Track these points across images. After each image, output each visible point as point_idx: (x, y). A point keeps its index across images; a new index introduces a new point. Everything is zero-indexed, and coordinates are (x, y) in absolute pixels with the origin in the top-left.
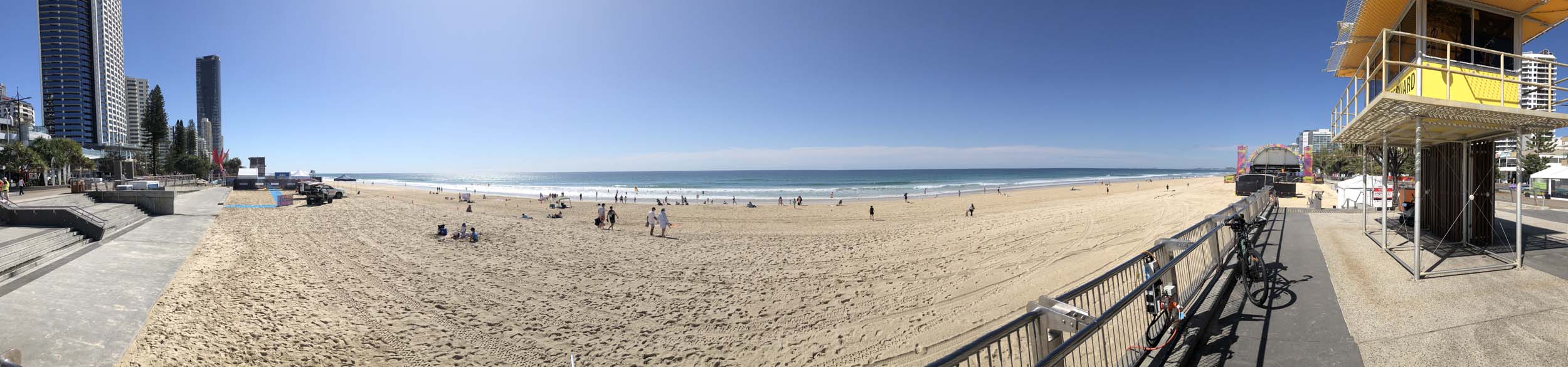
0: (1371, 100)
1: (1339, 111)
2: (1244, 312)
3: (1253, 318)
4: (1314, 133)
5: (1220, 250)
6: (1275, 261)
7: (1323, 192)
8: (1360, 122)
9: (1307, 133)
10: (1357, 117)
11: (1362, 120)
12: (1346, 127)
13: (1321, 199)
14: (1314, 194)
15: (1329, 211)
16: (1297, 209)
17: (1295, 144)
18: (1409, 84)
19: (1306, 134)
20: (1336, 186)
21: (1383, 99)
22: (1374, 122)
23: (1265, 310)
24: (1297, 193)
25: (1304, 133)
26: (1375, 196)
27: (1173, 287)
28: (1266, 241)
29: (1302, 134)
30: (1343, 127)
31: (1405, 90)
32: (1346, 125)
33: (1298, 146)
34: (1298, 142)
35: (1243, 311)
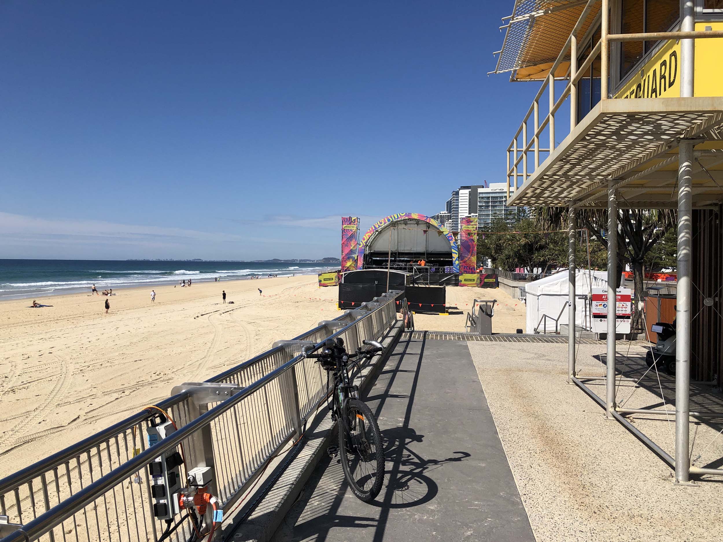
0: (579, 119)
1: (519, 145)
2: (341, 511)
3: (357, 522)
4: (480, 190)
5: (301, 407)
6: (401, 425)
7: (495, 301)
8: (560, 163)
9: (467, 191)
10: (554, 153)
11: (563, 158)
12: (534, 175)
13: (491, 316)
14: (477, 308)
15: (508, 337)
16: (446, 334)
17: (444, 212)
18: (663, 77)
19: (464, 194)
20: (523, 292)
21: (603, 114)
22: (587, 162)
23: (379, 509)
24: (447, 305)
25: (461, 192)
26: (595, 310)
27: (206, 469)
28: (387, 391)
29: (457, 193)
30: (528, 176)
31: (654, 91)
32: (533, 171)
33: (449, 218)
34: (449, 209)
35: (340, 509)
